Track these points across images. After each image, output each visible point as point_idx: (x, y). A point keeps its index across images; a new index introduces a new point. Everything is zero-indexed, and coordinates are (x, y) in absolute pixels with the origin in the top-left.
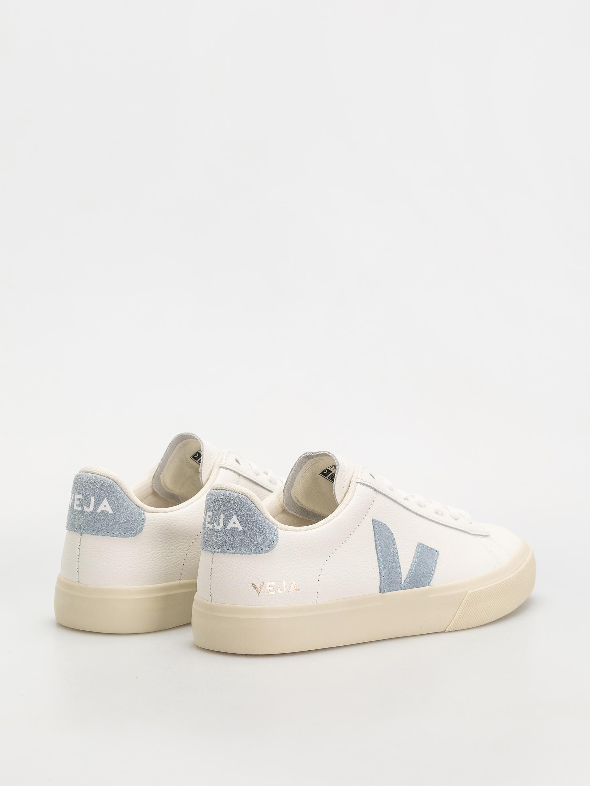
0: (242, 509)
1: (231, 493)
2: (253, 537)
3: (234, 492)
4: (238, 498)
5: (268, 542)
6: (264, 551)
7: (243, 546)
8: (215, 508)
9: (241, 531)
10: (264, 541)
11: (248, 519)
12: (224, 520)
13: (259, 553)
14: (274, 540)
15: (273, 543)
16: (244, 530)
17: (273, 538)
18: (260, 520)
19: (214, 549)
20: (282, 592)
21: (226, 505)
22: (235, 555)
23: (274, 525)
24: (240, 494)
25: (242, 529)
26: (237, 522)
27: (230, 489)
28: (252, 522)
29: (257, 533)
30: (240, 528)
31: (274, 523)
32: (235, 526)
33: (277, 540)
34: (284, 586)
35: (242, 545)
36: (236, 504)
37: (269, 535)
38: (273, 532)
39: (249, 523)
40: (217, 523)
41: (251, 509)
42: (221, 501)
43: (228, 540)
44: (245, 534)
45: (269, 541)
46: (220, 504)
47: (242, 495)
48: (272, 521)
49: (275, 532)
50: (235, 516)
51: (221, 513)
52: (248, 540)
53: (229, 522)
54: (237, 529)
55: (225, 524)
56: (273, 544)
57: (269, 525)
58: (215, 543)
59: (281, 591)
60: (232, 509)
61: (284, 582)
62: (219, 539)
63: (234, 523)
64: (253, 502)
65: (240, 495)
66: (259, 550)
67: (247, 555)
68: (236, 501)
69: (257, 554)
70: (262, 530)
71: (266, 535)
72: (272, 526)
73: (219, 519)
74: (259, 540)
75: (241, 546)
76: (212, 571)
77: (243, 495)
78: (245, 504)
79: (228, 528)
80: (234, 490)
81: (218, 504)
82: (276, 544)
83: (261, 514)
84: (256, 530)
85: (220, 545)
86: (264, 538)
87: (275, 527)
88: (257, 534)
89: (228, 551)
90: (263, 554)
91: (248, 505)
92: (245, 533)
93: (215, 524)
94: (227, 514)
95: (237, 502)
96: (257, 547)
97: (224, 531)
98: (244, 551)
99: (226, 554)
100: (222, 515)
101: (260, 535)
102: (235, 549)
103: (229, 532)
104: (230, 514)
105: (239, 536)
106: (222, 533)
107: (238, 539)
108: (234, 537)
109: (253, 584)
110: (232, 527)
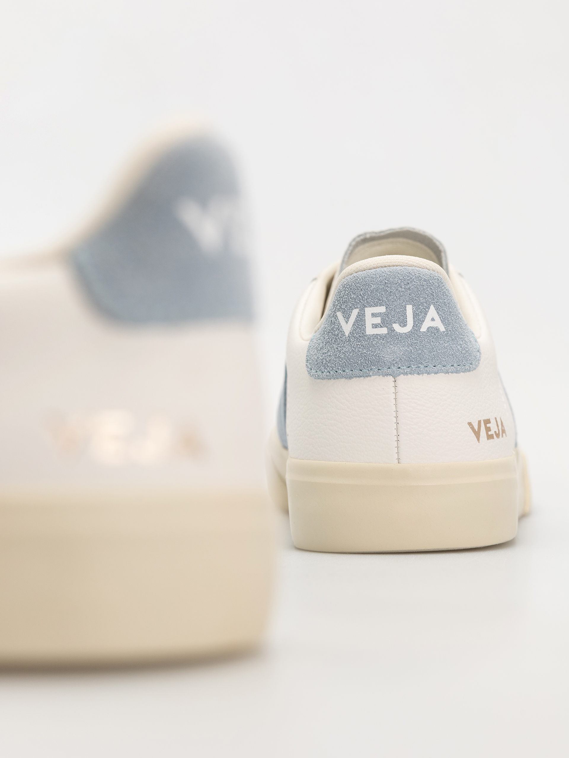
0: (441, 294)
5: (474, 352)
6: (473, 366)
7: (449, 358)
9: (444, 332)
10: (471, 349)
11: (451, 312)
12: (415, 315)
15: (478, 353)
16: (447, 331)
17: (476, 345)
21: (415, 290)
22: (437, 375)
25: (445, 330)
26: (437, 317)
28: (455, 317)
30: (442, 329)
35: (447, 357)
36: (432, 286)
39: (452, 318)
40: (400, 323)
43: (424, 351)
44: (450, 338)
45: (474, 350)
50: (432, 308)
51: (407, 304)
52: (455, 347)
53: (424, 319)
54: (437, 329)
55: (416, 323)
56: (479, 355)
60: (427, 296)
62: (408, 350)
63: (433, 320)
66: (469, 365)
68: (430, 281)
73: (405, 315)
74: (466, 348)
75: (446, 359)
76: (396, 408)
78: (444, 286)
79: (424, 329)
81: (398, 290)
84: (460, 330)
85: (411, 361)
86: (470, 345)
91: (447, 288)
92: (449, 336)
93: (396, 326)
94: (417, 306)
95: (432, 283)
96: (466, 360)
97: (416, 336)
98: (451, 367)
99: (422, 375)
100: (410, 308)
101: (465, 339)
102: (438, 365)
103: (426, 335)
104: (425, 304)
105: (441, 342)
106: (414, 340)
107: (442, 346)
108: (436, 344)
109: (470, 424)
110: (430, 327)
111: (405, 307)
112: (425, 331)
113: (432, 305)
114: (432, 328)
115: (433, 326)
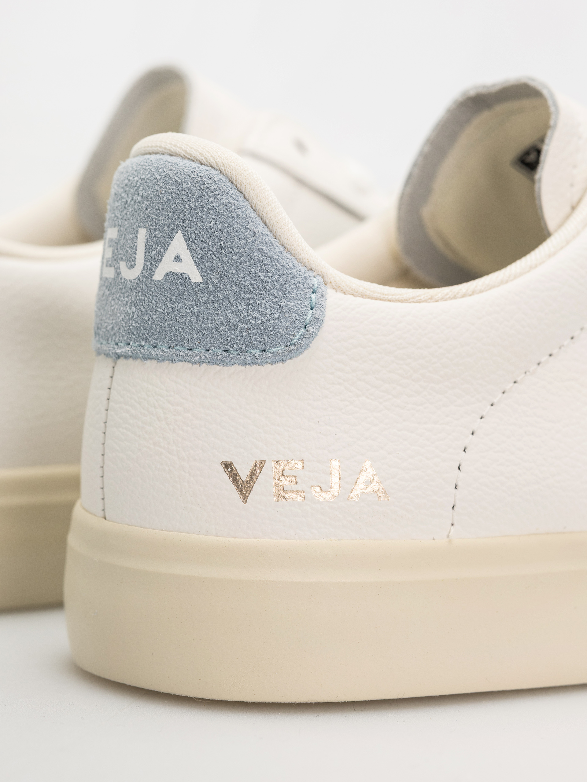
0: (202, 211)
1: (175, 161)
2: (234, 308)
3: (184, 157)
4: (192, 175)
5: (286, 327)
6: (269, 355)
7: (203, 335)
8: (125, 212)
9: (197, 284)
10: (272, 322)
11: (221, 247)
12: (148, 249)
13: (255, 361)
14: (308, 321)
15: (303, 330)
16: (205, 282)
17: (304, 315)
18: (262, 252)
19: (116, 347)
20: (327, 496)
21: (155, 200)
22: (175, 365)
23: (315, 274)
24: (202, 164)
25: (201, 281)
26: (186, 255)
27: (173, 149)
28: (235, 258)
29: (251, 296)
30: (196, 277)
31: (313, 266)
32: (178, 268)
33: (318, 321)
34: (335, 478)
35: (198, 331)
36: (187, 194)
37: (291, 304)
38: (306, 294)
39: (225, 259)
40: (128, 260)
41: (234, 215)
42: (141, 188)
43: (154, 317)
44: (211, 298)
45: (288, 324)
46: (139, 198)
47: (207, 168)
48: (306, 261)
49: (313, 296)
50: (179, 236)
51: (139, 227)
52: (218, 315)
53: (162, 256)
54: (184, 279)
55: (148, 264)
56: (303, 334)
57: (294, 271)
58: (118, 328)
59: (323, 494)
60: (174, 213)
61: (335, 463)
62: (130, 311)
63: (178, 259)
64: (243, 191)
65: (202, 167)
66: (253, 352)
67: (216, 366)
68: (185, 185)
69: (248, 367)
70: (269, 286)
71: (282, 304)
72: (306, 275)
73: (134, 248)
74: (255, 318)
75: (195, 336)
76: (107, 417)
77: (211, 166)
78: (215, 196)
79: (159, 275)
80: (186, 151)
81: (132, 199)
82: (313, 335)
83: (269, 233)
84: (247, 283)
85: (133, 334)
86: (275, 314)
87: (315, 282)
88: (249, 299)
89: (154, 352)
90: (269, 365)
91: (225, 200)
92: (209, 293)
93: (123, 265)
94: (155, 230)
95: (189, 188)
96: (247, 341)
97: (144, 287)
98: (203, 351)
99: (148, 362)
100: (142, 233)
101: (259, 302)
102: (176, 345)
103: (160, 288)
104: (166, 228)
105: (190, 303)
106: (140, 294)
107: (188, 311)
108: (176, 305)
109: (228, 466)
110: (171, 272)
111: (137, 232)
112: (161, 279)
113: (180, 232)
114: (173, 274)
115: (176, 272)
